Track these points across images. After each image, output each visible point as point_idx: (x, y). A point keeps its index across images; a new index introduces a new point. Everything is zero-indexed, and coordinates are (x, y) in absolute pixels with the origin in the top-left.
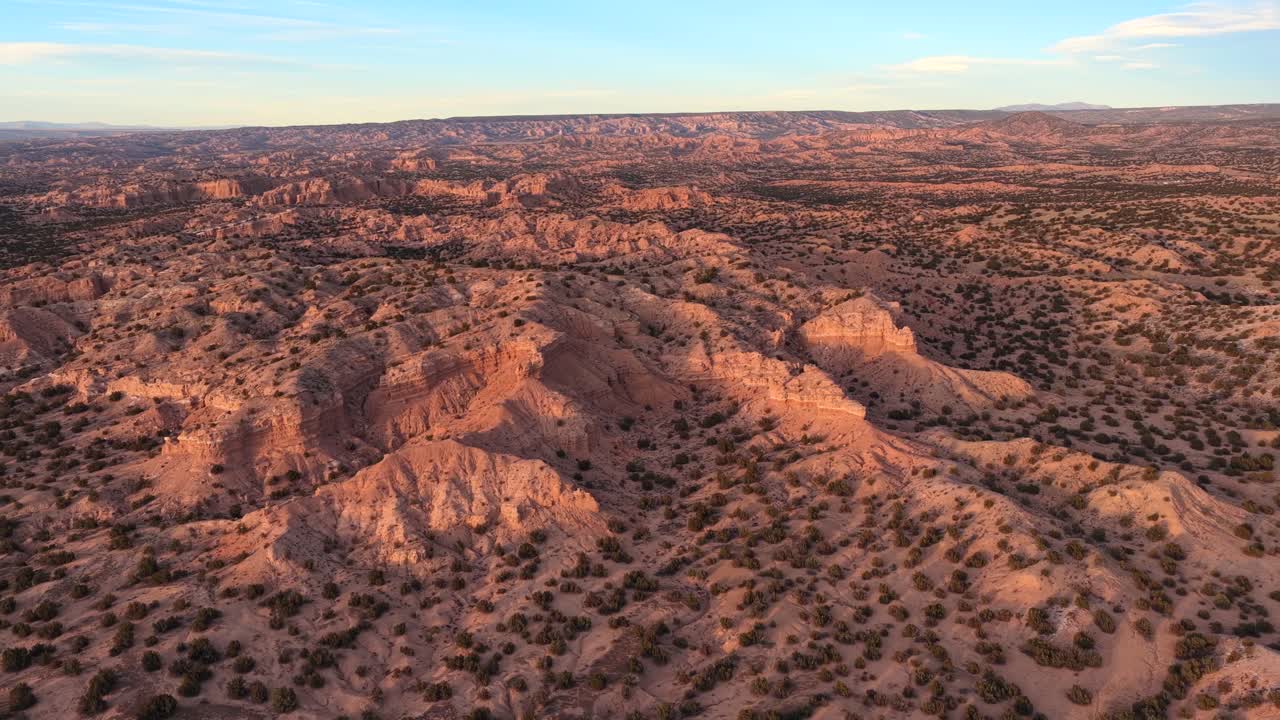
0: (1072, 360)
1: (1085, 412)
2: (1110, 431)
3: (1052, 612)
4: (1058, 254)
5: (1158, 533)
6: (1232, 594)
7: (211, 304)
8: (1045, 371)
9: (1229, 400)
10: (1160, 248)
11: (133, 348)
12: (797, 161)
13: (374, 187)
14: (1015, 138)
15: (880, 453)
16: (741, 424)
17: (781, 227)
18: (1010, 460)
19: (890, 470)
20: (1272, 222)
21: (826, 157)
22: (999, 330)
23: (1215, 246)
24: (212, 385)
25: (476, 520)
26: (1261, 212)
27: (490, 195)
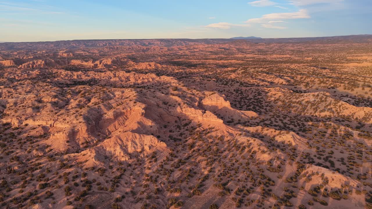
0: (265, 107)
1: (270, 119)
2: (277, 124)
3: (272, 162)
4: (257, 81)
5: (290, 145)
6: (307, 156)
7: (42, 99)
8: (259, 110)
9: (301, 116)
10: (280, 79)
11: (26, 112)
12: (179, 54)
13: (58, 62)
14: (237, 47)
15: (228, 131)
16: (193, 126)
17: (183, 74)
18: (257, 131)
19: (231, 134)
20: (305, 71)
21: (187, 52)
22: (246, 101)
23: (293, 78)
24: (55, 121)
25: (139, 150)
26: (303, 69)
27: (95, 65)
